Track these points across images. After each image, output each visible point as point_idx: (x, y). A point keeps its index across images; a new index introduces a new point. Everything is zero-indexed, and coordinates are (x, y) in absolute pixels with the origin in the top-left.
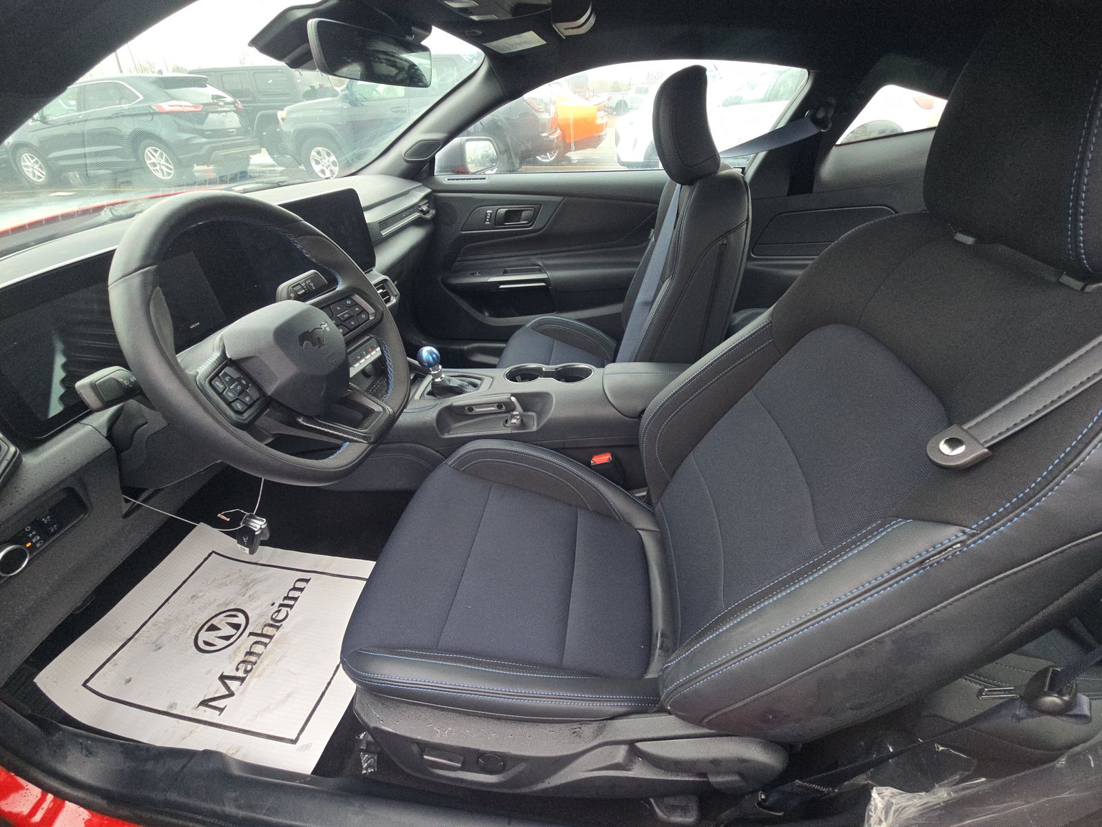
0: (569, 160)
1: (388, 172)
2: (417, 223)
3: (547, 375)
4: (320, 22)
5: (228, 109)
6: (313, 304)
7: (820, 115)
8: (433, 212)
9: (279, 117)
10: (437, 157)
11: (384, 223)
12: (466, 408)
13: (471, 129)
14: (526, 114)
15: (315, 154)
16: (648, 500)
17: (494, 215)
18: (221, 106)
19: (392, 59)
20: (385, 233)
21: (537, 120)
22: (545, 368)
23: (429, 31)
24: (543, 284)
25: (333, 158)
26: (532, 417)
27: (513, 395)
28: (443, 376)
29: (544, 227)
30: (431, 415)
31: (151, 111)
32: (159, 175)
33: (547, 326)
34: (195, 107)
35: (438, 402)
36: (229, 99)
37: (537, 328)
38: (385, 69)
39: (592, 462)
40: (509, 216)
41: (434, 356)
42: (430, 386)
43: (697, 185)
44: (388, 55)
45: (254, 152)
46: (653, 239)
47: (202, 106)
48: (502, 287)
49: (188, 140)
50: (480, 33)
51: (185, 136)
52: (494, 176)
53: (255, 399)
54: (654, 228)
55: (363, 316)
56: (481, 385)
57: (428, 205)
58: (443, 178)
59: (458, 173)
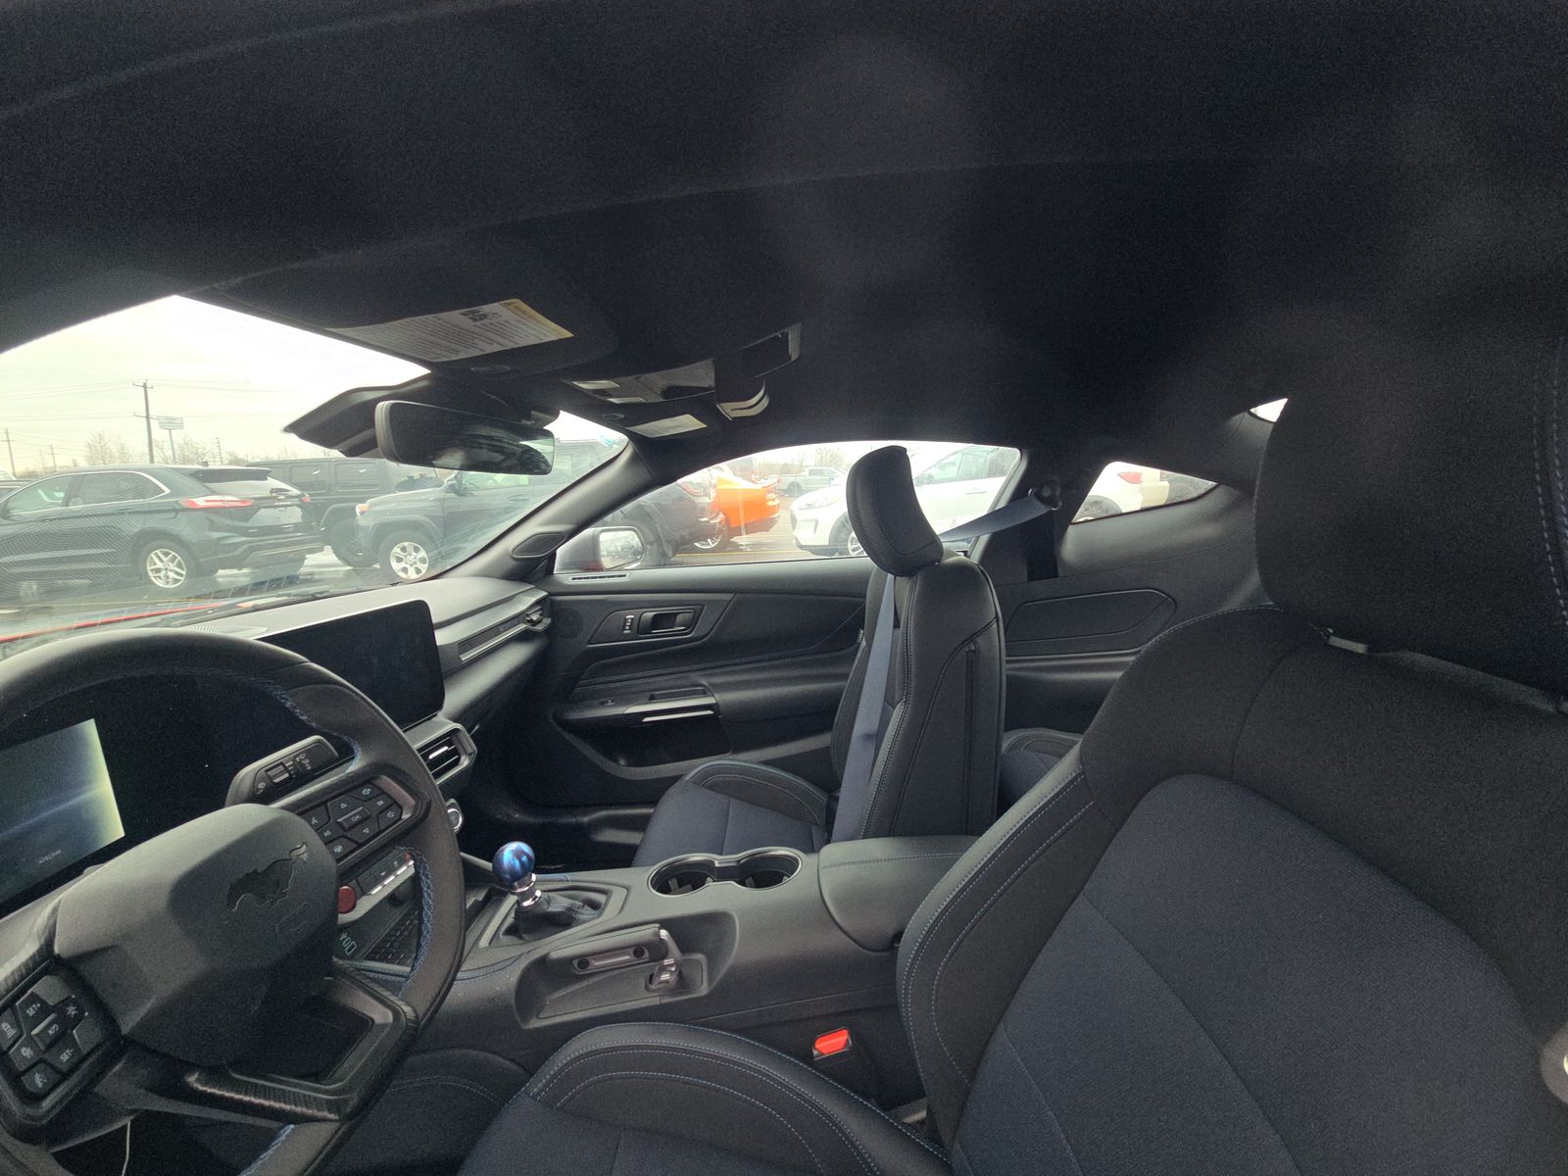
0: (737, 548)
1: (486, 574)
2: (522, 638)
3: (724, 874)
4: (393, 406)
5: (289, 503)
6: (287, 808)
7: (1046, 493)
8: (547, 621)
9: (358, 511)
10: (559, 552)
11: (467, 644)
12: (575, 963)
13: (609, 518)
14: (681, 499)
15: (398, 550)
16: (930, 1130)
17: (636, 622)
18: (280, 500)
19: (497, 443)
20: (465, 657)
21: (693, 506)
22: (718, 861)
23: (556, 415)
24: (709, 712)
25: (423, 554)
26: (699, 962)
27: (664, 923)
28: (538, 893)
29: (706, 635)
30: (510, 978)
31: (177, 507)
32: (160, 583)
33: (719, 778)
34: (243, 502)
35: (525, 948)
36: (295, 491)
37: (704, 781)
38: (485, 454)
39: (815, 1052)
40: (658, 621)
41: (524, 858)
42: (513, 915)
43: (920, 576)
44: (493, 440)
45: (312, 551)
46: (864, 643)
47: (253, 501)
48: (647, 719)
49: (219, 539)
50: (623, 416)
51: (217, 535)
52: (637, 573)
53: (85, 1051)
54: (863, 628)
55: (391, 815)
56: (606, 904)
57: (540, 612)
58: (564, 576)
59: (587, 570)
